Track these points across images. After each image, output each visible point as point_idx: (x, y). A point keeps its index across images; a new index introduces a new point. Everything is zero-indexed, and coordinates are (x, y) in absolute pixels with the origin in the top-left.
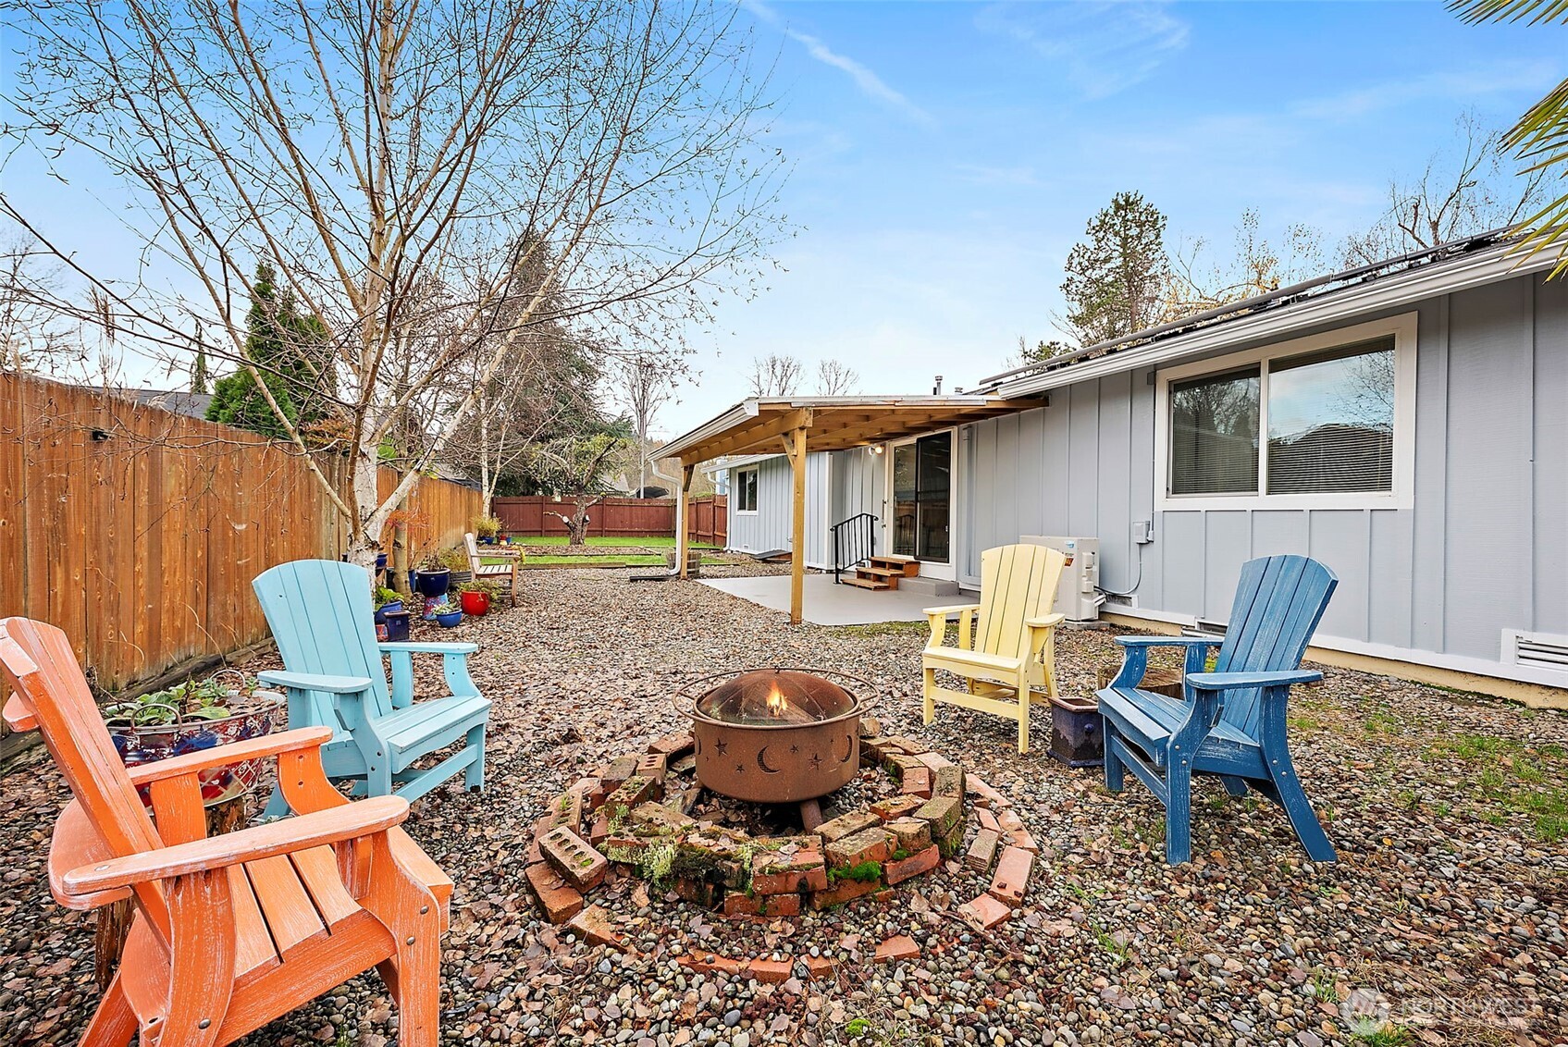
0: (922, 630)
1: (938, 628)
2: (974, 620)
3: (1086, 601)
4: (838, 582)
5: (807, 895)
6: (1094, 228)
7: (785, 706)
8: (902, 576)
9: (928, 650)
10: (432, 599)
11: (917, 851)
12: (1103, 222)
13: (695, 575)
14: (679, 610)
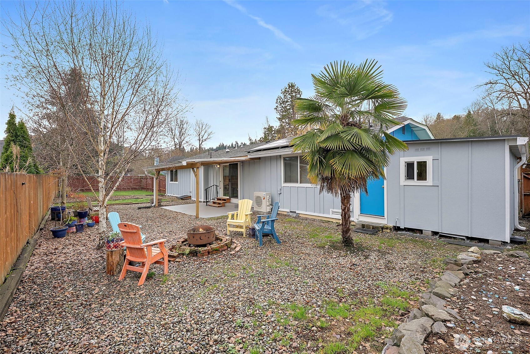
0: (227, 217)
1: (230, 216)
2: (237, 214)
3: (268, 207)
4: (207, 205)
5: (209, 253)
6: (283, 92)
7: (202, 231)
8: (226, 203)
9: (228, 221)
10: (83, 219)
11: (224, 247)
12: (285, 90)
13: (160, 205)
14: (162, 217)
